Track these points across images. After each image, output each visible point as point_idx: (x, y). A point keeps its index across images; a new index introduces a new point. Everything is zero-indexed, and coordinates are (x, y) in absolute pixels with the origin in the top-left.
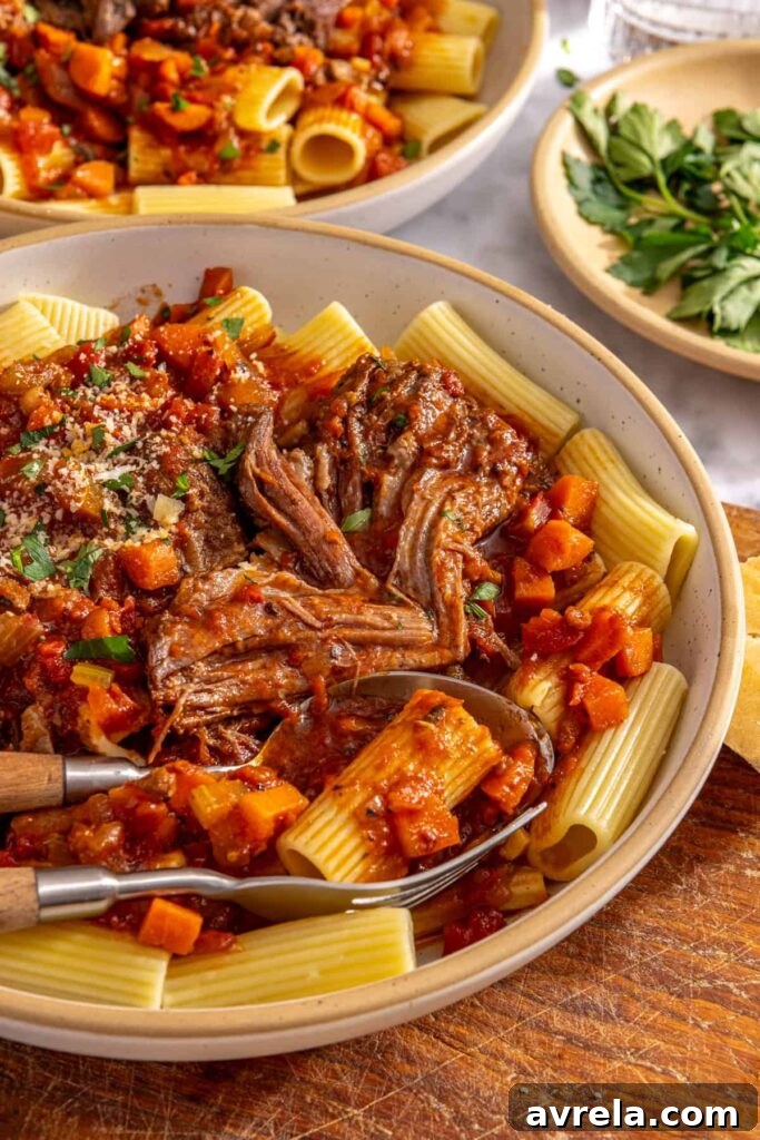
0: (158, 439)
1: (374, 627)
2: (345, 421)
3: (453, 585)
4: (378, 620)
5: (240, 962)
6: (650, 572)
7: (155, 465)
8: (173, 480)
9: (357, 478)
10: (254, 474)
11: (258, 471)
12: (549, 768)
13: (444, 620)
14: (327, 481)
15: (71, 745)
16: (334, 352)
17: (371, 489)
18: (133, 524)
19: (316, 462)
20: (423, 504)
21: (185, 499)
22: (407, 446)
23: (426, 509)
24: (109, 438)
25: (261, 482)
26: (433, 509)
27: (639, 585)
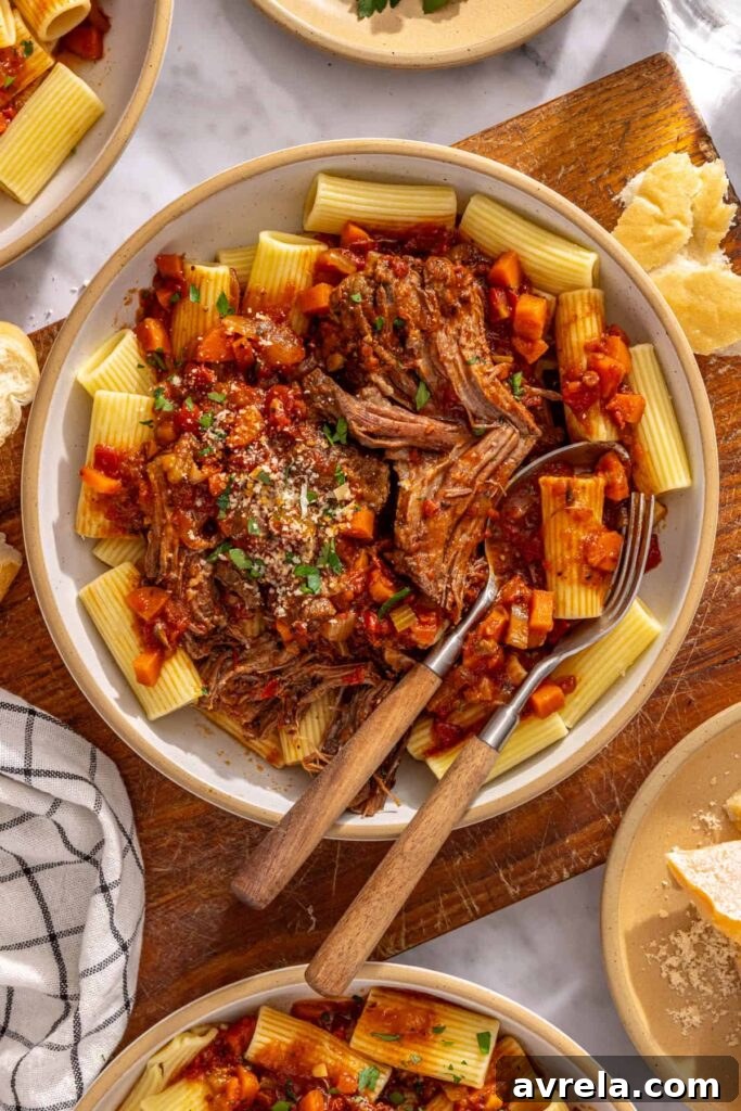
0: (301, 459)
1: (492, 460)
2: (375, 355)
3: (506, 397)
4: (490, 454)
5: (586, 684)
6: (586, 292)
7: (315, 476)
8: (331, 475)
9: (403, 376)
10: (364, 432)
11: (363, 429)
12: (627, 456)
13: (514, 419)
14: (390, 390)
15: (422, 655)
16: (293, 274)
17: (414, 373)
18: (330, 511)
19: (377, 385)
20: (452, 365)
21: (347, 479)
22: (415, 338)
23: (456, 366)
24: (273, 477)
25: (372, 435)
26: (460, 364)
27: (587, 308)
